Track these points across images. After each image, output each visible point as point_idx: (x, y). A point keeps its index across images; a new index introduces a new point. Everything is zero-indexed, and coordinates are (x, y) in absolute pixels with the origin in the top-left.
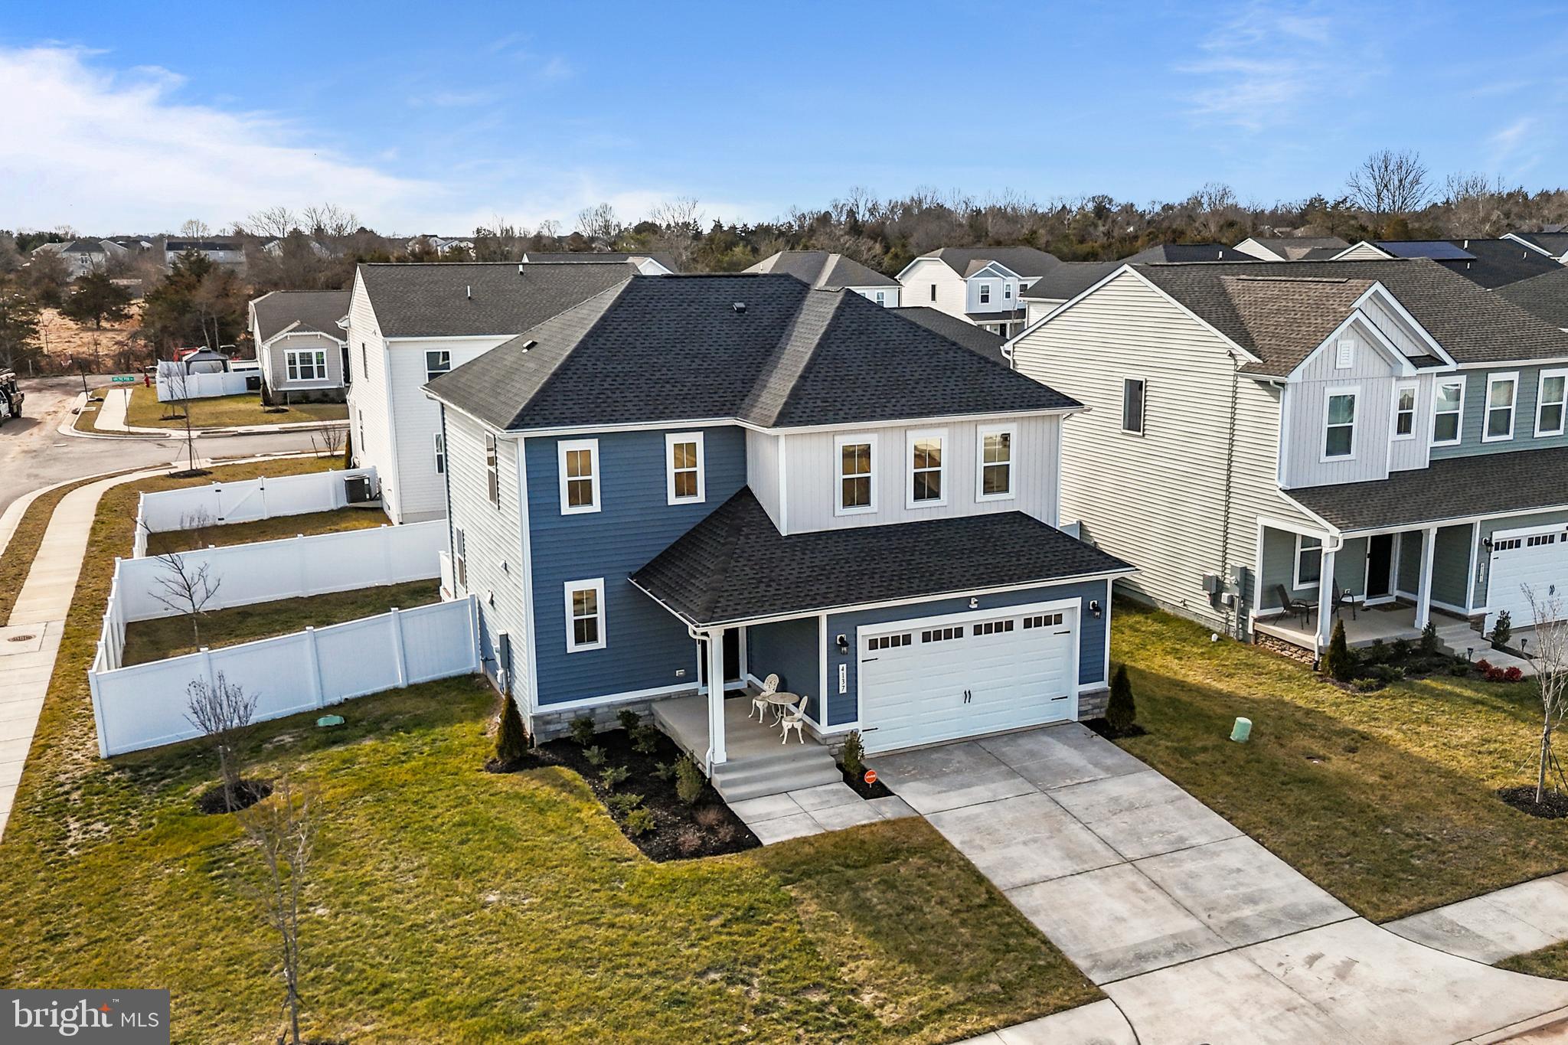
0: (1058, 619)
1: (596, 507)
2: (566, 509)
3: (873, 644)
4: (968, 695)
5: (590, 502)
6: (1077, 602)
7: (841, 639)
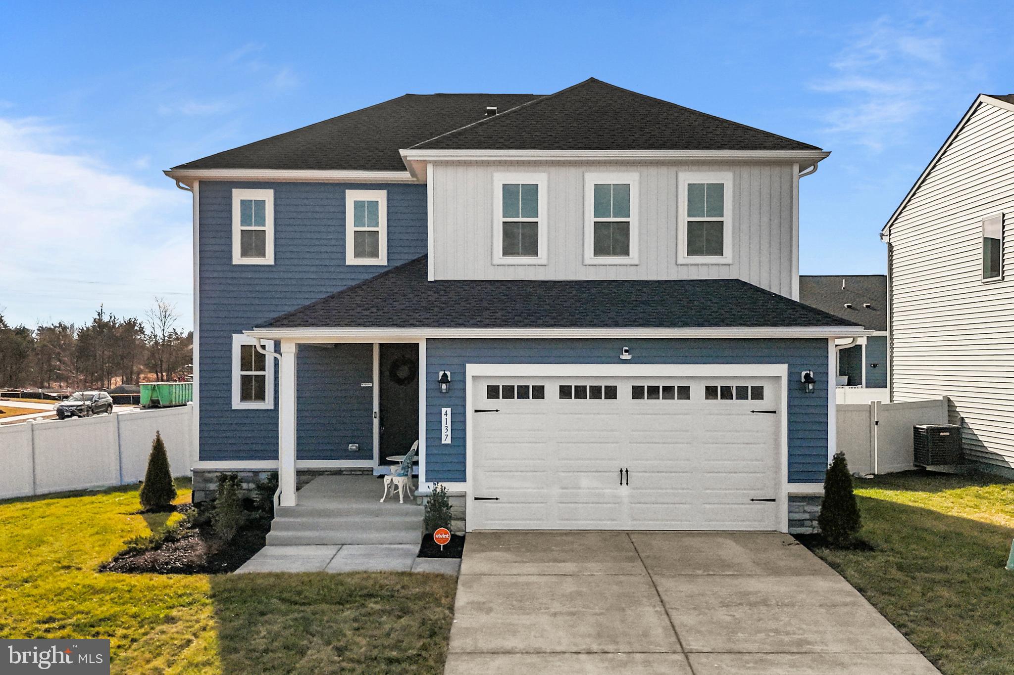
0: (758, 393)
1: (269, 259)
2: (237, 259)
3: (493, 392)
4: (624, 475)
5: (263, 254)
6: (781, 370)
7: (445, 375)
